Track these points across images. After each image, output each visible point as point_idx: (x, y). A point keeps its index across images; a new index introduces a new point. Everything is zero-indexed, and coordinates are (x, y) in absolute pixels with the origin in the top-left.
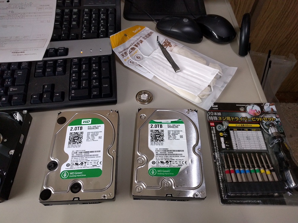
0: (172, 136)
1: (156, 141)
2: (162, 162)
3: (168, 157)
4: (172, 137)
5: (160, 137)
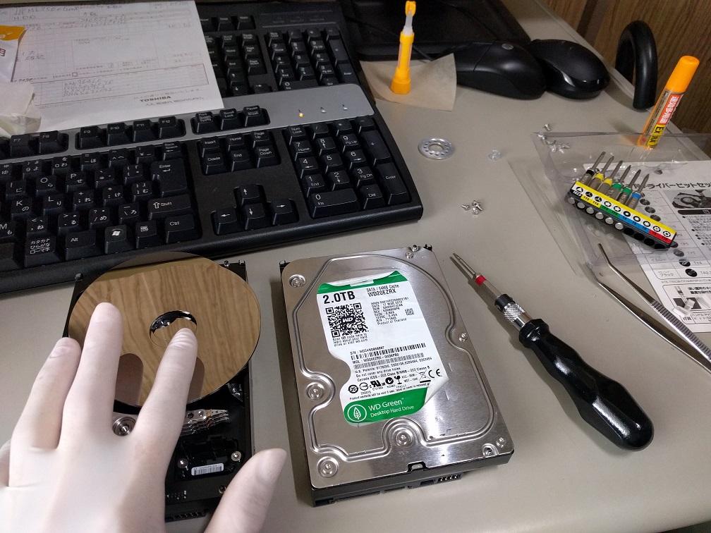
0: (384, 313)
1: (347, 334)
2: (376, 384)
3: (388, 368)
4: (387, 316)
5: (354, 321)
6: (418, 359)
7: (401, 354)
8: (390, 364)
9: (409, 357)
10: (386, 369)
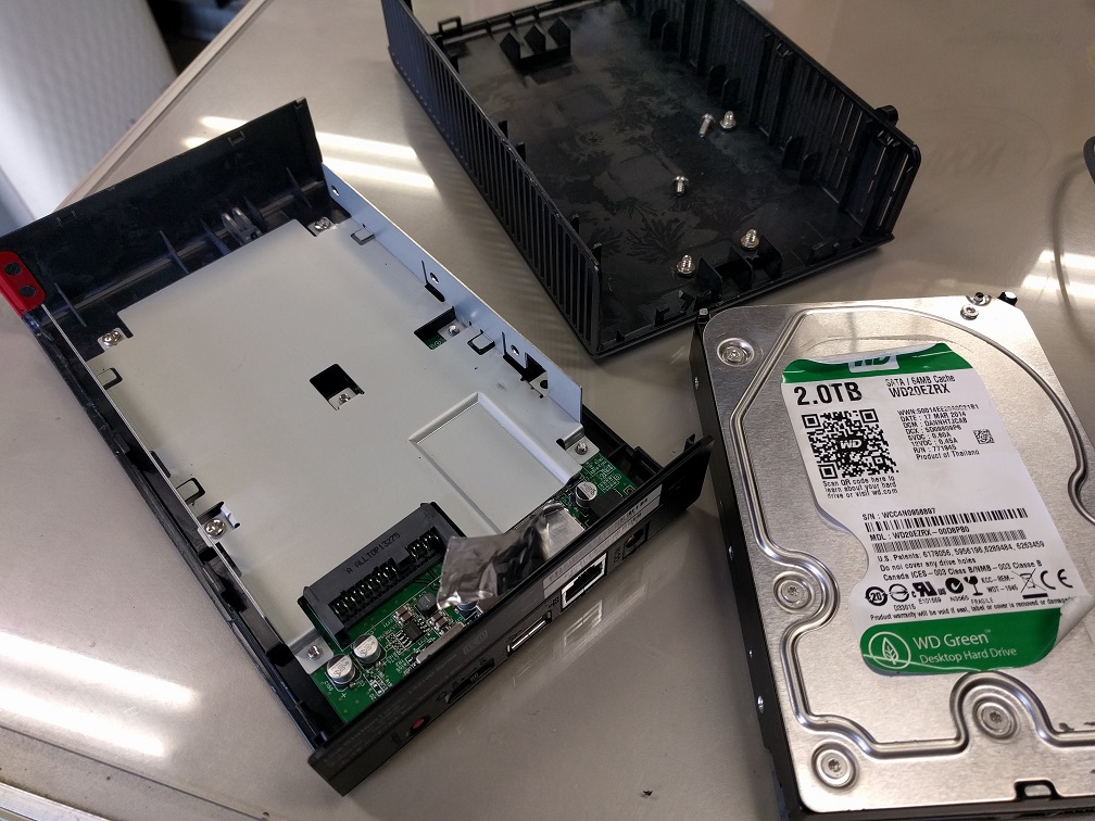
0: (928, 436)
1: (852, 475)
2: (924, 589)
3: (949, 558)
4: (935, 442)
5: (864, 448)
6: (1013, 543)
7: (976, 528)
8: (951, 549)
9: (993, 536)
10: (944, 558)
